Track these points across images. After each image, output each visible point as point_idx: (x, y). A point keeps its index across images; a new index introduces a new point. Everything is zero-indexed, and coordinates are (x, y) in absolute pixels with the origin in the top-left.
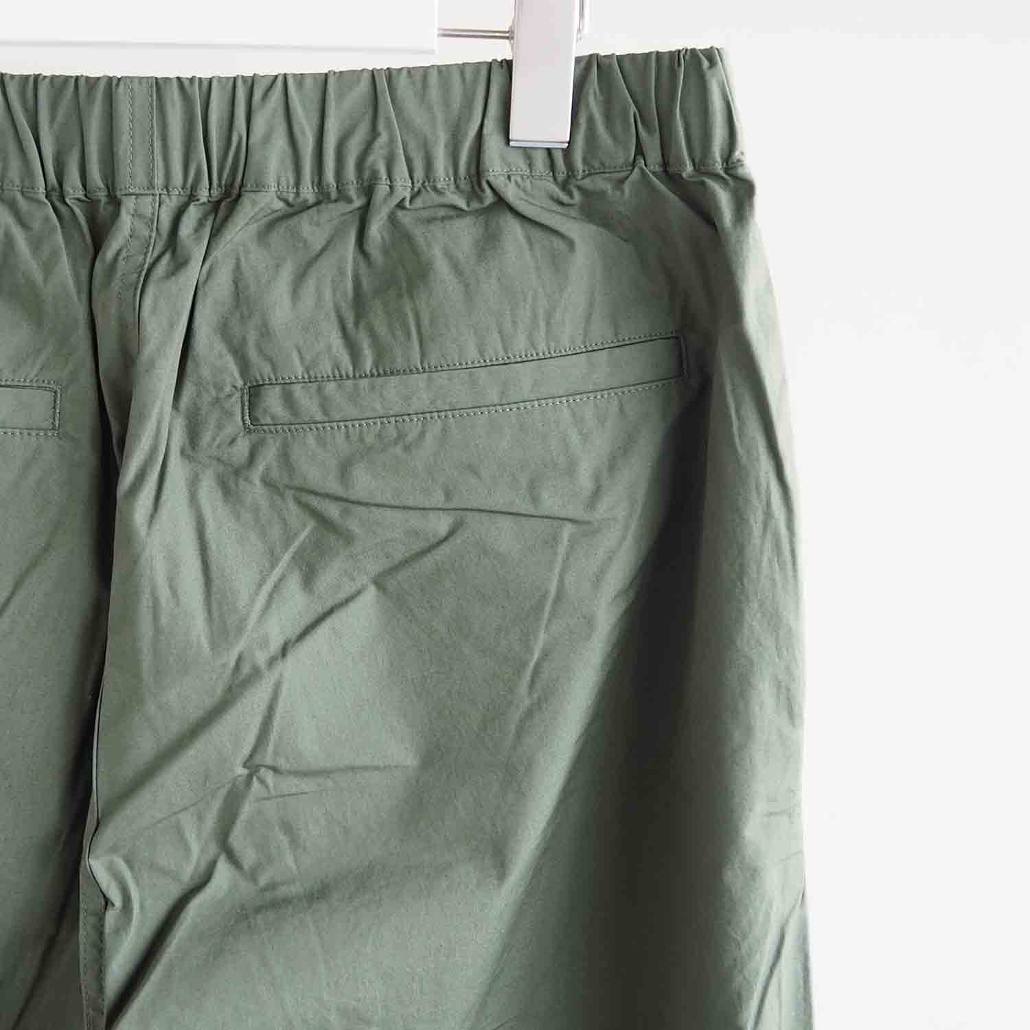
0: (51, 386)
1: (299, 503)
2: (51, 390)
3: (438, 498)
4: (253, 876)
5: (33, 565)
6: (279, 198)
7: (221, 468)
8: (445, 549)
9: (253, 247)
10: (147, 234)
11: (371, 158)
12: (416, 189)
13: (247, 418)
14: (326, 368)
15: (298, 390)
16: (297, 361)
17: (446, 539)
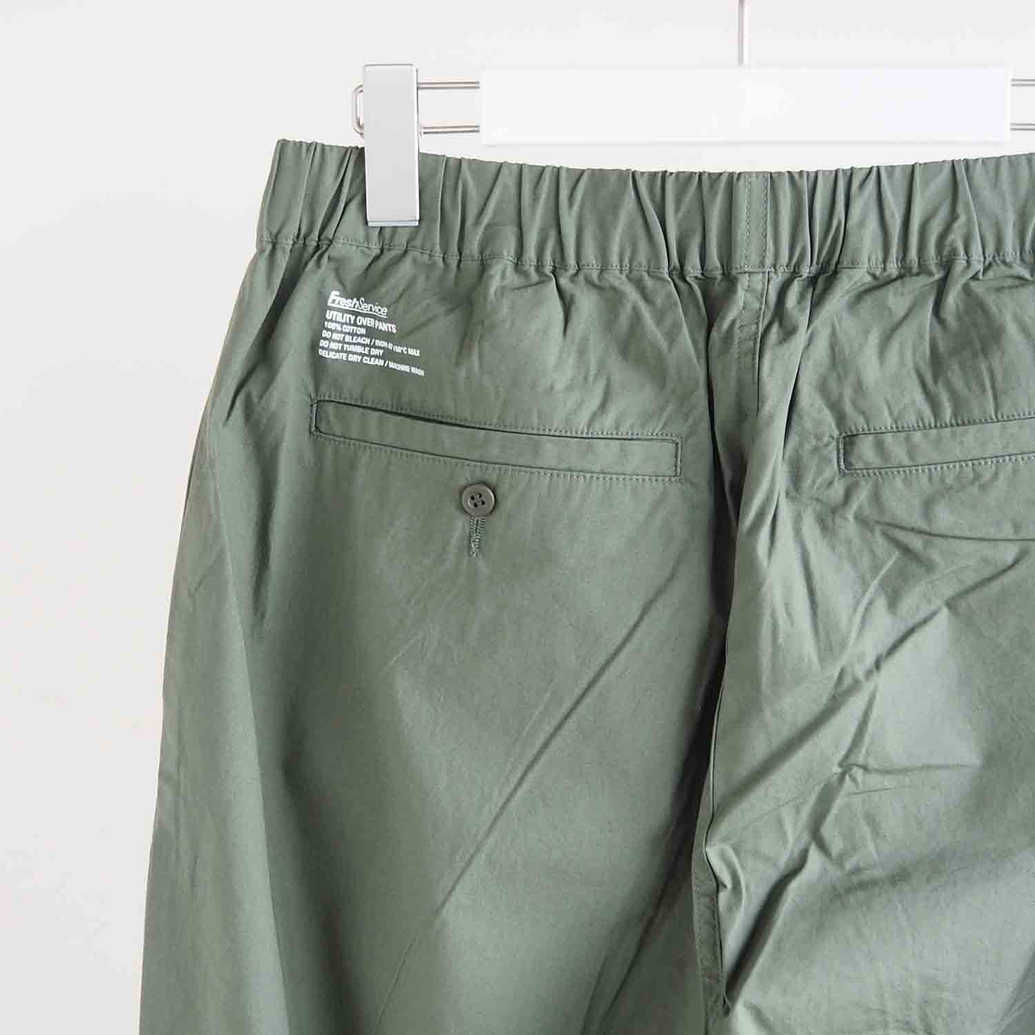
0: (674, 439)
1: (885, 535)
2: (673, 442)
3: (1008, 531)
4: (840, 861)
5: (660, 591)
6: (868, 273)
7: (819, 507)
8: (1011, 575)
9: (845, 315)
10: (757, 305)
11: (951, 237)
12: (987, 263)
13: (842, 463)
14: (911, 419)
15: (888, 439)
16: (886, 413)
17: (1013, 566)
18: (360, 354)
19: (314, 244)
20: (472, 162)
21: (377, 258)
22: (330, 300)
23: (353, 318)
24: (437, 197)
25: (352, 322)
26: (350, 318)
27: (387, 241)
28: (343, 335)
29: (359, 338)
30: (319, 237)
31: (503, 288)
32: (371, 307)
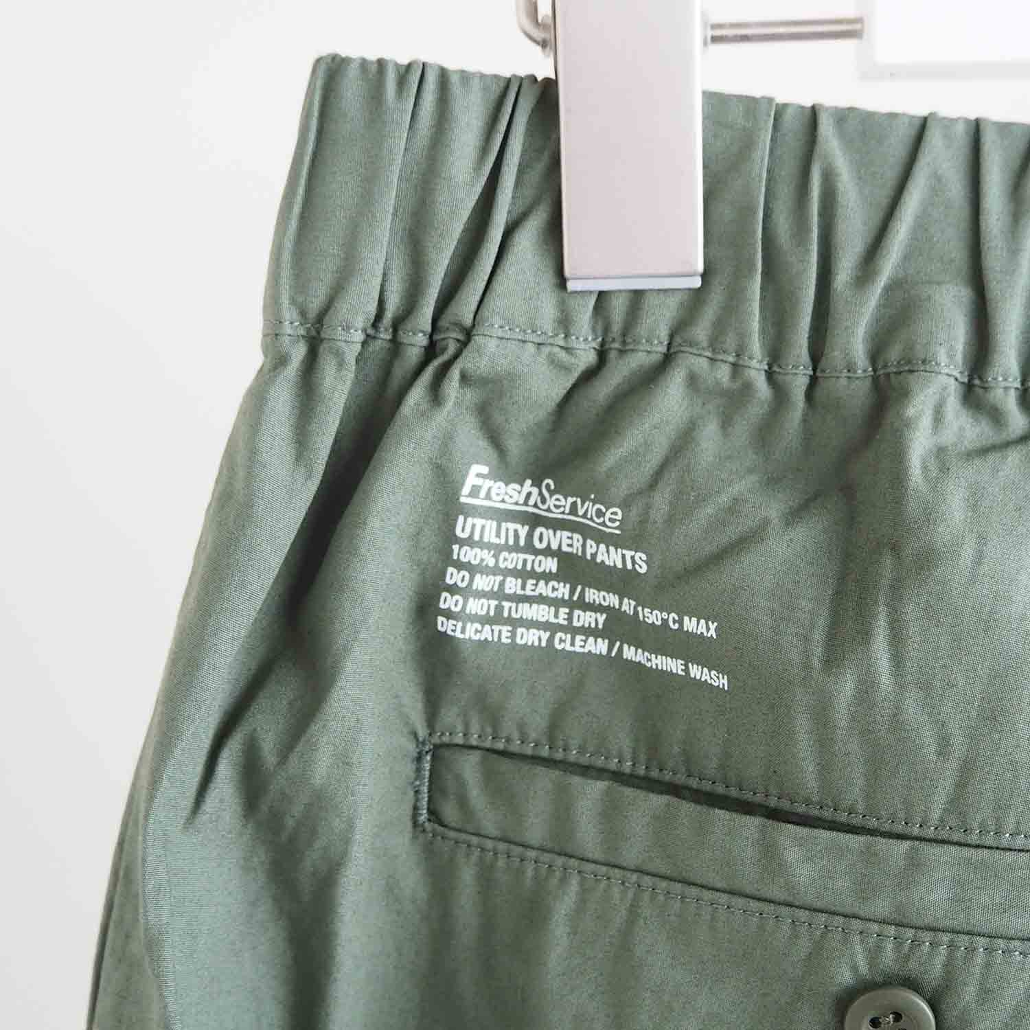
18: (545, 626)
19: (421, 340)
20: (843, 116)
21: (590, 375)
22: (466, 490)
23: (523, 531)
24: (752, 210)
25: (522, 543)
26: (516, 531)
27: (616, 328)
28: (499, 578)
29: (542, 583)
30: (435, 321)
31: (940, 452)
32: (574, 504)
